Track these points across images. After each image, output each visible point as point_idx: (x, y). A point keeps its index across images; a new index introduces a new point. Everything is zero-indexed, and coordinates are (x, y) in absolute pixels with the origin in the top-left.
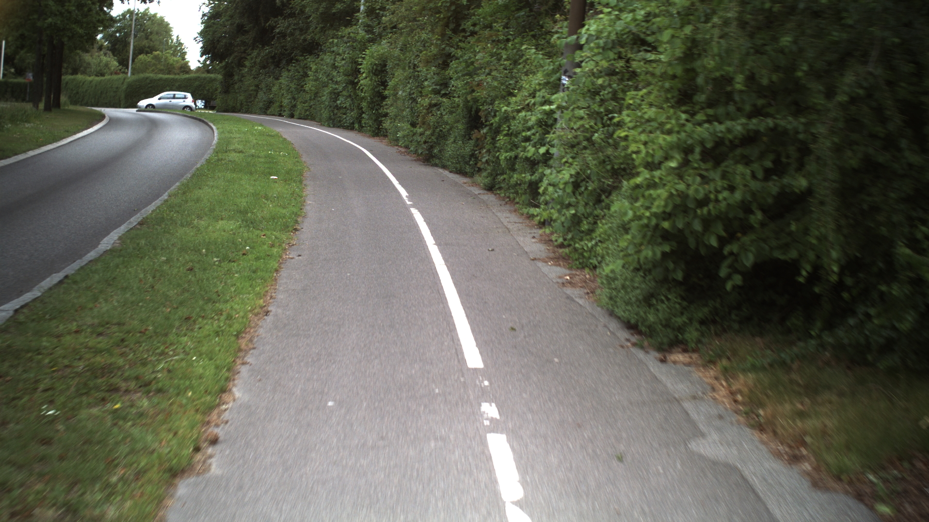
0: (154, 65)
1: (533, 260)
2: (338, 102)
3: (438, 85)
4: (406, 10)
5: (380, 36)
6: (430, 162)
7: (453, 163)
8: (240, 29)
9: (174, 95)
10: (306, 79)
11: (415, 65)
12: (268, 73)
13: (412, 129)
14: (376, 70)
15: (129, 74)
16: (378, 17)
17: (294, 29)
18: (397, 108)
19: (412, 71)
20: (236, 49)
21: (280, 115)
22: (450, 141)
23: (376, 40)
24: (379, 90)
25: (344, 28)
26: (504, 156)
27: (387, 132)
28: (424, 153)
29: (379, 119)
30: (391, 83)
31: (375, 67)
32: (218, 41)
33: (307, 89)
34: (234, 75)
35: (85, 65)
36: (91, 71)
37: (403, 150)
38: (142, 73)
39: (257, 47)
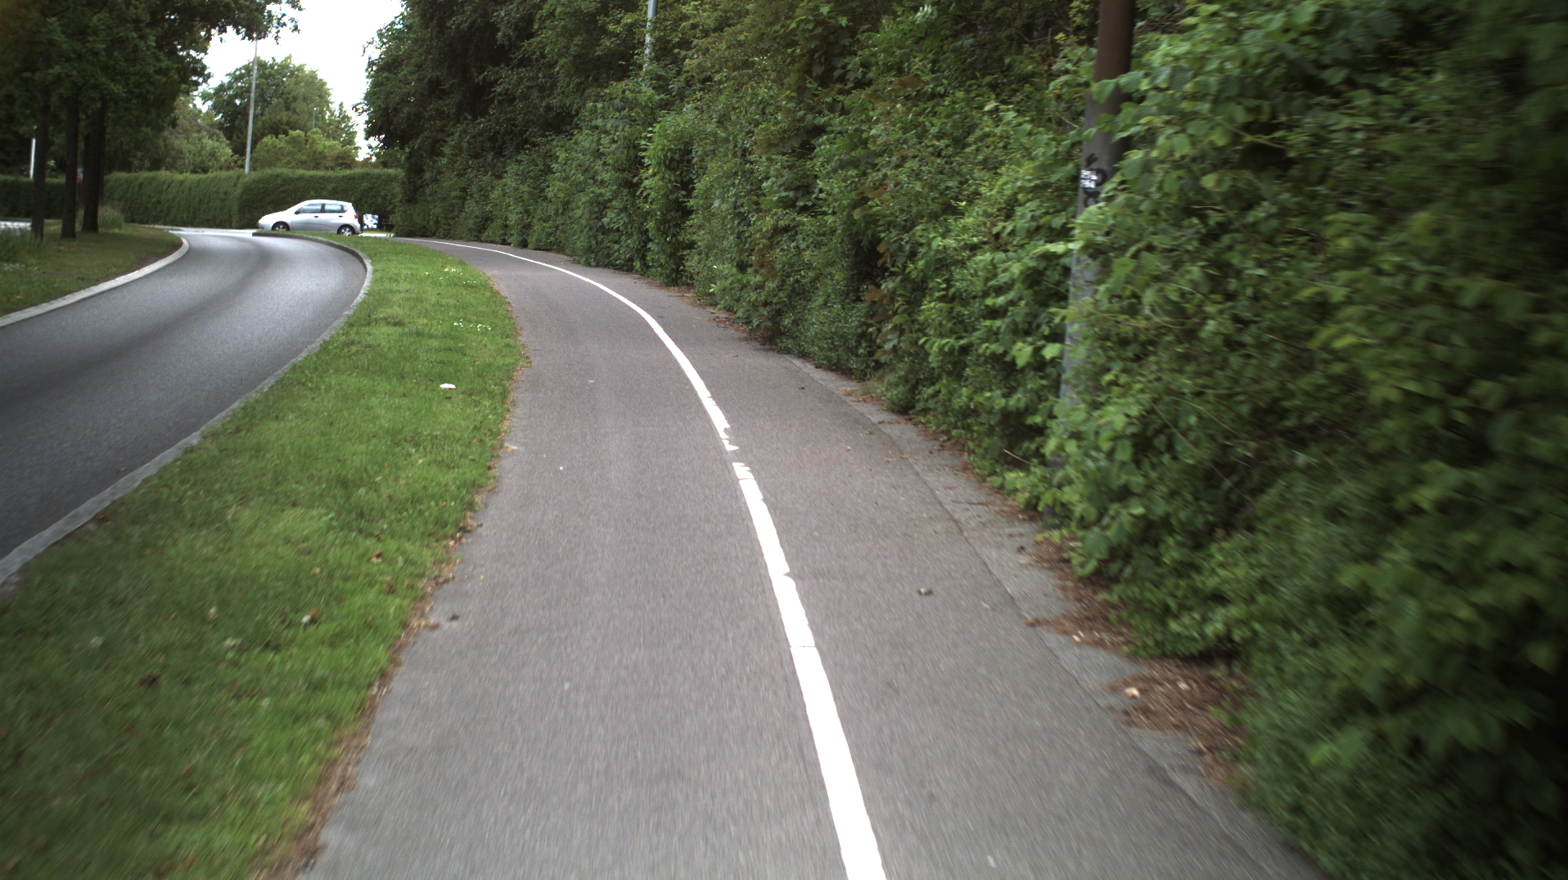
0: (290, 153)
1: (1032, 625)
2: (605, 220)
3: (791, 190)
4: (729, 48)
5: (682, 97)
6: (776, 344)
7: (821, 349)
8: (435, 89)
9: (323, 205)
10: (550, 177)
11: (745, 150)
12: (483, 166)
13: (740, 276)
14: (672, 159)
15: (247, 169)
16: (677, 61)
17: (529, 88)
18: (711, 232)
19: (738, 160)
20: (427, 125)
21: (504, 243)
22: (817, 303)
23: (673, 104)
24: (677, 198)
25: (615, 83)
26: (936, 345)
27: (692, 278)
28: (763, 326)
29: (678, 252)
30: (700, 186)
31: (669, 154)
32: (396, 110)
33: (550, 195)
34: (423, 171)
35: (173, 153)
36: (184, 164)
37: (723, 315)
38: (270, 167)
39: (466, 119)
